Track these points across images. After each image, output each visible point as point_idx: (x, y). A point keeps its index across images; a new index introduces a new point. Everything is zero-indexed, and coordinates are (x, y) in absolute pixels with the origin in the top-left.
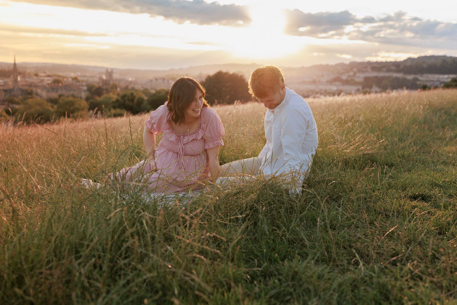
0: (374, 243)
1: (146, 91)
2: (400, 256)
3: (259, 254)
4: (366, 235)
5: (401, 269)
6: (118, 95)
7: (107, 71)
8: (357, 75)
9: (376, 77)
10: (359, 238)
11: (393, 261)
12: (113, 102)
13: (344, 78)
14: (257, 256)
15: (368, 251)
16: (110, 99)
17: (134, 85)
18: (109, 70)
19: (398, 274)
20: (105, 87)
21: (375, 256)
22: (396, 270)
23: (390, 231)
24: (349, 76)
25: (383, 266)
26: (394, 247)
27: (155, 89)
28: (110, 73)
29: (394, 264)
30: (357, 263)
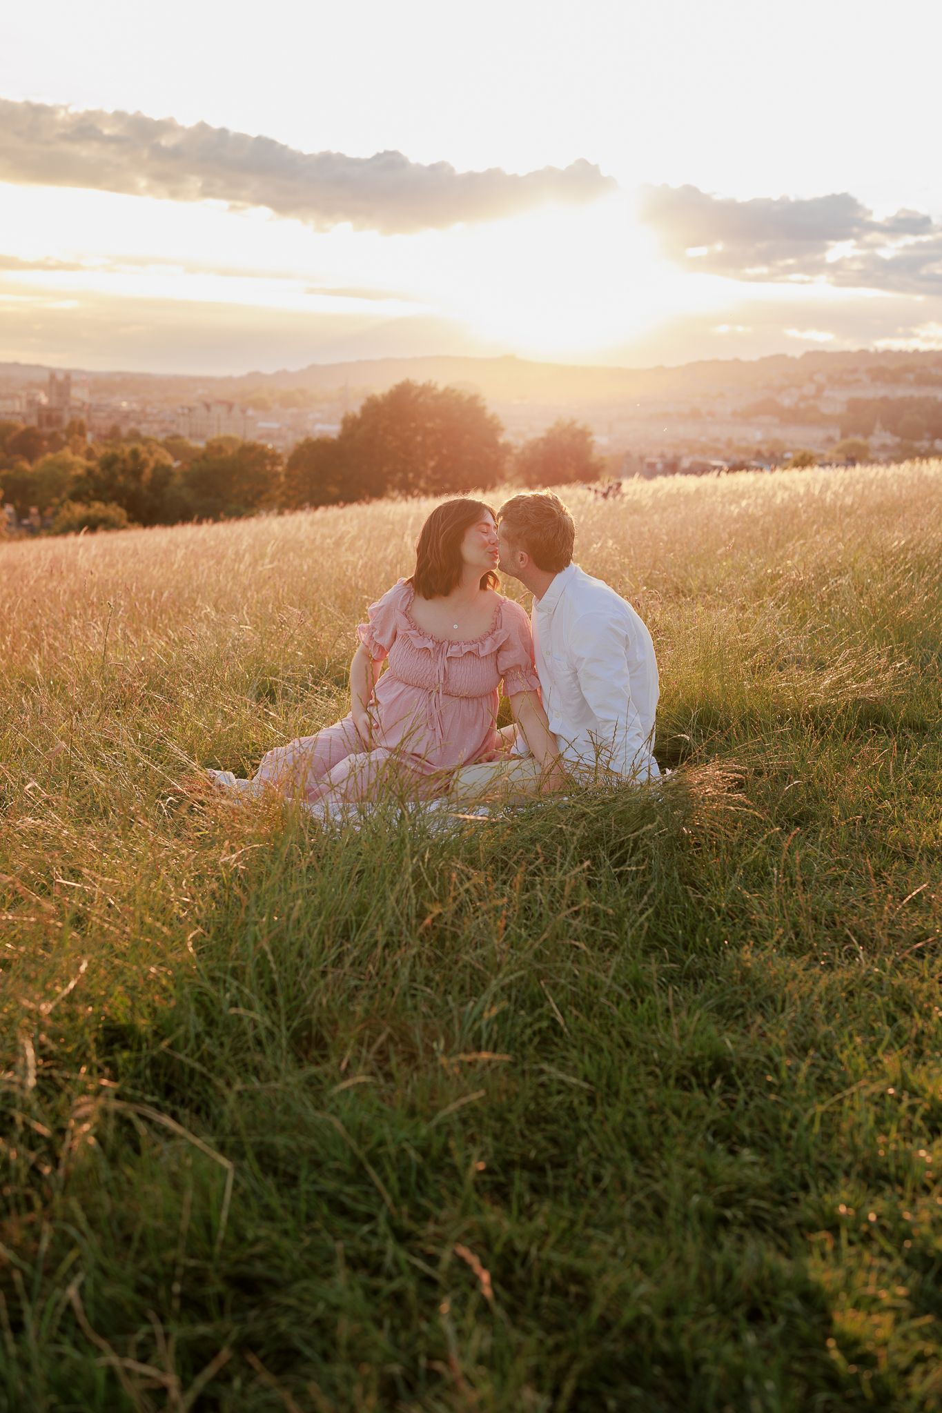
0: (885, 916)
1: (173, 445)
2: (930, 940)
3: (669, 939)
4: (866, 900)
5: (932, 964)
6: (90, 455)
7: (53, 377)
8: (827, 393)
9: (884, 400)
10: (854, 907)
11: (919, 949)
12: (78, 479)
13: (787, 402)
14: (665, 942)
15: (872, 931)
16: (66, 466)
17: (139, 423)
18: (60, 377)
19: (926, 972)
20: (47, 430)
21: (885, 941)
22: (923, 966)
23: (914, 893)
24: (804, 398)
25: (899, 959)
26: (920, 924)
27: (201, 436)
28: (60, 384)
29: (920, 955)
30: (852, 954)
